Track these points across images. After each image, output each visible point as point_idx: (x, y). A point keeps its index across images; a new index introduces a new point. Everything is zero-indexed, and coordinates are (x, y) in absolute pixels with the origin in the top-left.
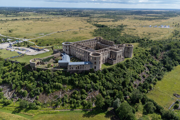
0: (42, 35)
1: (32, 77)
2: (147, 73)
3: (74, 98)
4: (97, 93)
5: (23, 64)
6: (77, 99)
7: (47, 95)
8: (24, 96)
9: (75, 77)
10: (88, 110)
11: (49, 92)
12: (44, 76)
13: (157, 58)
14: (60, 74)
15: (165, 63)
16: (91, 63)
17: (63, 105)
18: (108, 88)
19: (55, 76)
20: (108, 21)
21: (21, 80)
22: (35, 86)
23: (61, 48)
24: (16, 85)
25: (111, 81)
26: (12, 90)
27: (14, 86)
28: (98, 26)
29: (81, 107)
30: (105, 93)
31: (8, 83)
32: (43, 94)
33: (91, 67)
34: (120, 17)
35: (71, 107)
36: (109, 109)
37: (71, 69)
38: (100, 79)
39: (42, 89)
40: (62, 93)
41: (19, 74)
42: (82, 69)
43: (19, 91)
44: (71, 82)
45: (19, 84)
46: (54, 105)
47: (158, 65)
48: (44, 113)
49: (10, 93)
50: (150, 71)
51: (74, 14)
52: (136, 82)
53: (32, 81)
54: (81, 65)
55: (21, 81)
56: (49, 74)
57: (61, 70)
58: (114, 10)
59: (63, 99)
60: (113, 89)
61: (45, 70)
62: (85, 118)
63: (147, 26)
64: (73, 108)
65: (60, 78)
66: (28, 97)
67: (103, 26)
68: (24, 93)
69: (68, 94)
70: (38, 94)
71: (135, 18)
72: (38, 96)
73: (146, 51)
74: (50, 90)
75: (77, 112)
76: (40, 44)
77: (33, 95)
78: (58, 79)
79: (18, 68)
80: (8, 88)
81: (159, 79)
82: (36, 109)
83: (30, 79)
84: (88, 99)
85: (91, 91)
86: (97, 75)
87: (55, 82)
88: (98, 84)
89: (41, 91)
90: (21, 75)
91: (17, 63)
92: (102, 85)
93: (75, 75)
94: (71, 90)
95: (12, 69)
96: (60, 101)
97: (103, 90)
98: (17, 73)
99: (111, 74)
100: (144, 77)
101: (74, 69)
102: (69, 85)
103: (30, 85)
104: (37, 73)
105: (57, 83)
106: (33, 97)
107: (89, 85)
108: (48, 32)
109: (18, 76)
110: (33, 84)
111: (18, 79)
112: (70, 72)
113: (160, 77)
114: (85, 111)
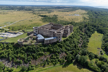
0: (9, 24)
1: (22, 51)
2: (82, 40)
3: (53, 58)
4: (64, 54)
5: (12, 44)
6: (55, 59)
7: (36, 60)
8: (21, 64)
9: (50, 47)
10: (63, 64)
11: (37, 58)
12: (30, 49)
13: (82, 31)
14: (40, 46)
15: (87, 34)
16: (57, 38)
17: (48, 64)
18: (69, 50)
19: (38, 48)
20: (46, 13)
21: (15, 53)
22: (26, 56)
23: (31, 31)
24: (12, 57)
25: (69, 46)
26: (10, 61)
27: (11, 58)
28: (42, 16)
29: (59, 63)
30: (68, 53)
31: (6, 57)
32: (33, 60)
33: (57, 39)
34: (51, 10)
35: (53, 64)
36: (73, 61)
37: (47, 42)
38: (63, 46)
39: (32, 57)
40: (45, 57)
41: (11, 50)
42: (52, 42)
43: (16, 61)
44: (49, 50)
45: (14, 57)
46: (43, 65)
47: (85, 35)
48: (39, 71)
49: (9, 64)
50: (82, 38)
51: (20, 9)
52: (80, 45)
53: (23, 53)
54: (52, 39)
55: (15, 55)
56: (34, 47)
57: (40, 43)
58: (44, 6)
59: (47, 60)
60: (71, 50)
61: (30, 45)
62: (64, 68)
63: (68, 15)
64: (55, 65)
65: (41, 49)
66: (24, 64)
67: (45, 16)
68: (20, 62)
69: (49, 57)
70: (30, 61)
71: (59, 11)
72: (30, 62)
73: (77, 28)
74: (37, 57)
75: (57, 66)
76: (13, 29)
77: (27, 62)
78: (40, 49)
79: (10, 47)
80: (6, 61)
81: (88, 42)
82: (33, 69)
83: (21, 52)
84: (60, 58)
85: (60, 53)
86: (61, 44)
87: (39, 51)
88: (64, 49)
89: (31, 58)
90: (14, 51)
91: (7, 43)
92: (65, 49)
93: (49, 45)
94: (49, 55)
95: (4, 48)
96: (45, 62)
97: (67, 51)
98: (10, 49)
99: (68, 42)
100: (81, 42)
101: (48, 42)
102: (47, 52)
103: (23, 56)
104: (25, 48)
105: (40, 52)
106: (27, 63)
107: (59, 50)
108: (12, 21)
109: (12, 52)
110: (25, 55)
111: (12, 54)
112: (46, 44)
113: (88, 41)
114: (62, 64)
